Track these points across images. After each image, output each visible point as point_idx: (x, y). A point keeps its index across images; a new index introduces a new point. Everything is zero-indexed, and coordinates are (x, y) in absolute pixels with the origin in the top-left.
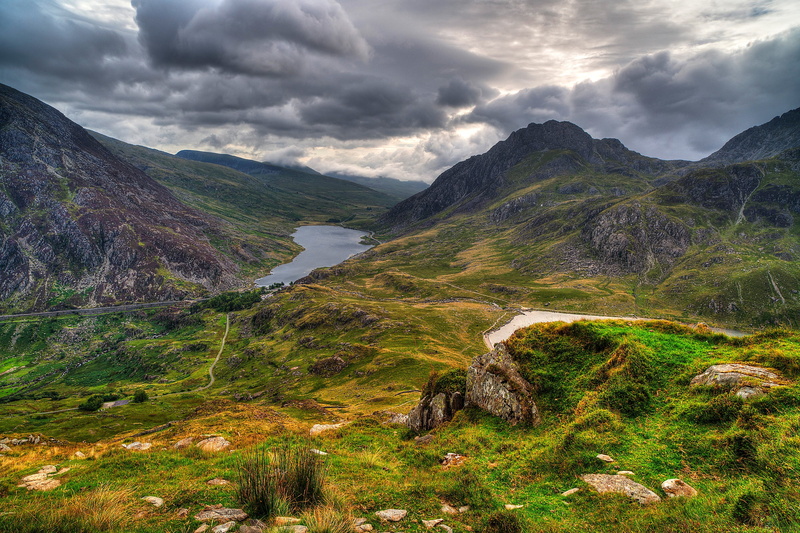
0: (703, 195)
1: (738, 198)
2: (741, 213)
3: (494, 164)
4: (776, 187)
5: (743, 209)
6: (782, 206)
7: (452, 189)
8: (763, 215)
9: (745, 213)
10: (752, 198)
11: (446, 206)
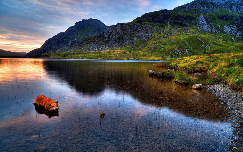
0: (152, 19)
1: (165, 19)
2: (169, 24)
3: (69, 34)
4: (178, 15)
5: (169, 23)
6: (183, 21)
7: (51, 44)
8: (177, 24)
9: (170, 24)
10: (171, 19)
11: (48, 50)
